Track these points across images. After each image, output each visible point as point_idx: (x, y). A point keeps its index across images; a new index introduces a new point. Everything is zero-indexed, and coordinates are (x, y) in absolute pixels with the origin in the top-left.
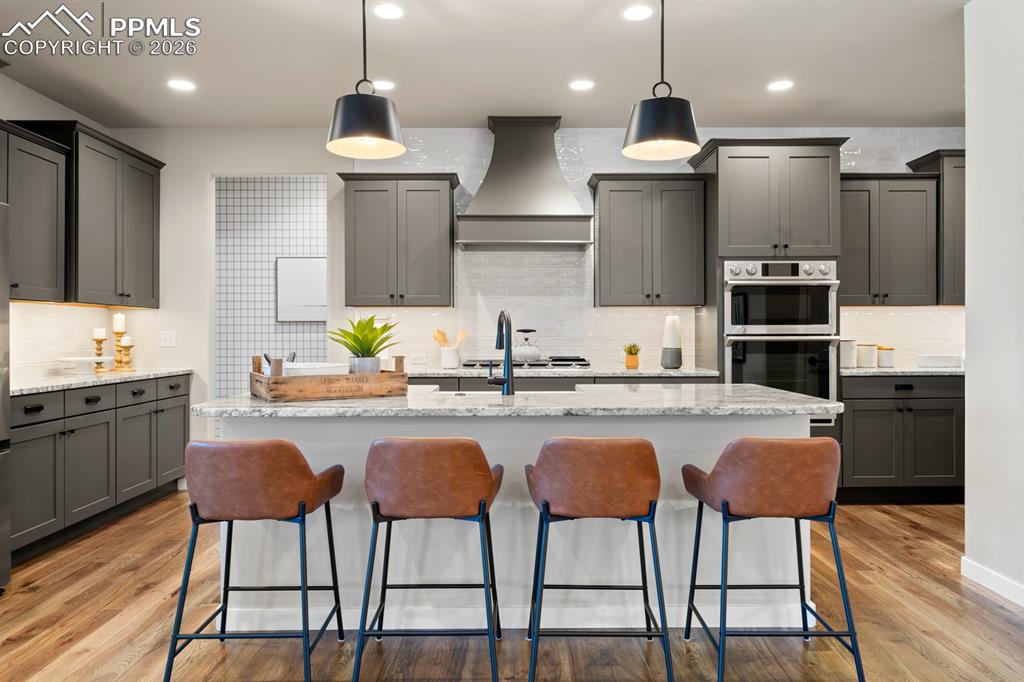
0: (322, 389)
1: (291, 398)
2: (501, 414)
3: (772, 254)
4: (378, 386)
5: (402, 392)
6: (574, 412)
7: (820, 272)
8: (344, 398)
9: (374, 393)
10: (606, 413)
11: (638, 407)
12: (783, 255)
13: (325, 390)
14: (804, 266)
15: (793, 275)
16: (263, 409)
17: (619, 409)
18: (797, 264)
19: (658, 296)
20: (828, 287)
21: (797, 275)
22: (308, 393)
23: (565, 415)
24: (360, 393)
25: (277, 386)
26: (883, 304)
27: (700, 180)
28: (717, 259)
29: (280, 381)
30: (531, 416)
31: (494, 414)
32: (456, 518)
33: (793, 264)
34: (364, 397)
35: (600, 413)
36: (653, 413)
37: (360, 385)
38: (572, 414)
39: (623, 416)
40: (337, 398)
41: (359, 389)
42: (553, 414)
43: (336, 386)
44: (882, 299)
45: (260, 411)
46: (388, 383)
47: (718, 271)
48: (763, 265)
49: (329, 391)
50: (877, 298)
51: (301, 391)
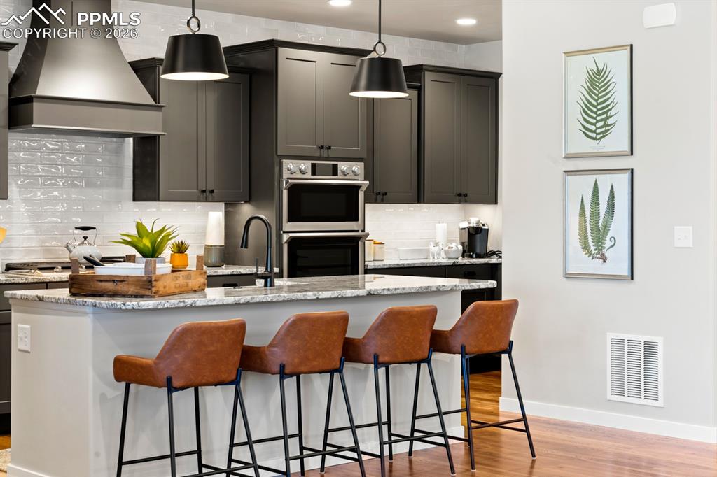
2: (333, 297)
3: (317, 154)
6: (372, 293)
7: (352, 173)
9: (193, 288)
10: (389, 293)
11: (405, 287)
12: (326, 155)
14: (343, 166)
15: (333, 175)
16: (186, 300)
17: (396, 289)
18: (337, 165)
19: (212, 191)
20: (357, 188)
21: (337, 175)
22: (167, 289)
23: (368, 295)
25: (155, 283)
26: (382, 201)
27: (247, 73)
28: (276, 157)
31: (328, 297)
32: (320, 373)
33: (333, 164)
35: (386, 292)
36: (413, 291)
38: (371, 294)
39: (398, 294)
40: (178, 293)
41: (187, 285)
42: (361, 295)
44: (381, 197)
45: (184, 301)
46: (199, 279)
47: (277, 169)
48: (312, 164)
49: (175, 287)
50: (378, 196)
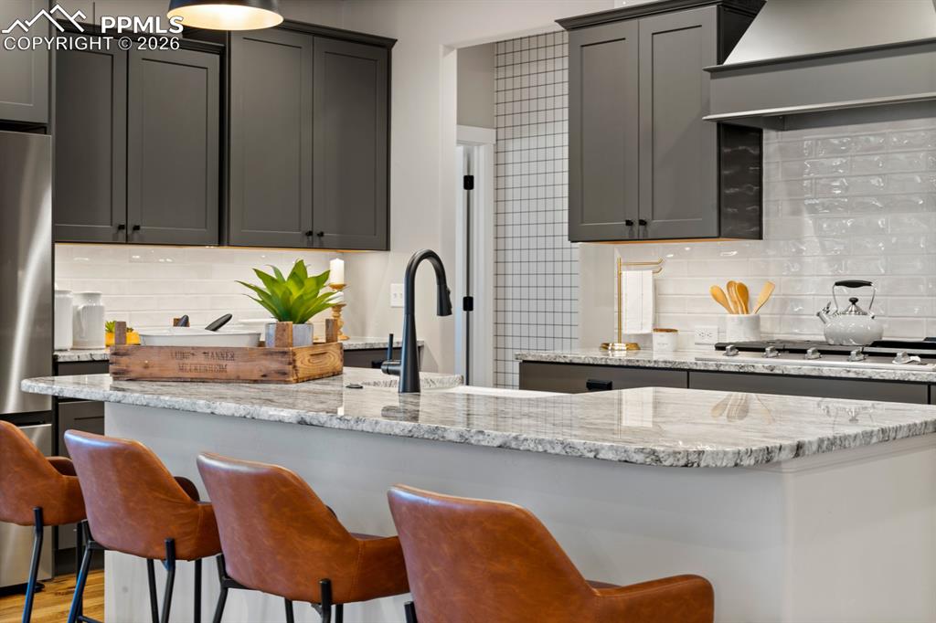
0: (172, 367)
1: (133, 375)
4: (248, 366)
5: (282, 378)
8: (204, 381)
9: (242, 376)
13: (176, 367)
22: (155, 371)
23: (299, 423)
24: (223, 376)
25: (119, 358)
29: (121, 352)
30: (264, 420)
34: (228, 381)
37: (224, 363)
40: (192, 381)
41: (223, 370)
43: (190, 362)
46: (264, 362)
49: (182, 370)
51: (146, 367)
